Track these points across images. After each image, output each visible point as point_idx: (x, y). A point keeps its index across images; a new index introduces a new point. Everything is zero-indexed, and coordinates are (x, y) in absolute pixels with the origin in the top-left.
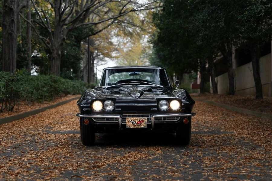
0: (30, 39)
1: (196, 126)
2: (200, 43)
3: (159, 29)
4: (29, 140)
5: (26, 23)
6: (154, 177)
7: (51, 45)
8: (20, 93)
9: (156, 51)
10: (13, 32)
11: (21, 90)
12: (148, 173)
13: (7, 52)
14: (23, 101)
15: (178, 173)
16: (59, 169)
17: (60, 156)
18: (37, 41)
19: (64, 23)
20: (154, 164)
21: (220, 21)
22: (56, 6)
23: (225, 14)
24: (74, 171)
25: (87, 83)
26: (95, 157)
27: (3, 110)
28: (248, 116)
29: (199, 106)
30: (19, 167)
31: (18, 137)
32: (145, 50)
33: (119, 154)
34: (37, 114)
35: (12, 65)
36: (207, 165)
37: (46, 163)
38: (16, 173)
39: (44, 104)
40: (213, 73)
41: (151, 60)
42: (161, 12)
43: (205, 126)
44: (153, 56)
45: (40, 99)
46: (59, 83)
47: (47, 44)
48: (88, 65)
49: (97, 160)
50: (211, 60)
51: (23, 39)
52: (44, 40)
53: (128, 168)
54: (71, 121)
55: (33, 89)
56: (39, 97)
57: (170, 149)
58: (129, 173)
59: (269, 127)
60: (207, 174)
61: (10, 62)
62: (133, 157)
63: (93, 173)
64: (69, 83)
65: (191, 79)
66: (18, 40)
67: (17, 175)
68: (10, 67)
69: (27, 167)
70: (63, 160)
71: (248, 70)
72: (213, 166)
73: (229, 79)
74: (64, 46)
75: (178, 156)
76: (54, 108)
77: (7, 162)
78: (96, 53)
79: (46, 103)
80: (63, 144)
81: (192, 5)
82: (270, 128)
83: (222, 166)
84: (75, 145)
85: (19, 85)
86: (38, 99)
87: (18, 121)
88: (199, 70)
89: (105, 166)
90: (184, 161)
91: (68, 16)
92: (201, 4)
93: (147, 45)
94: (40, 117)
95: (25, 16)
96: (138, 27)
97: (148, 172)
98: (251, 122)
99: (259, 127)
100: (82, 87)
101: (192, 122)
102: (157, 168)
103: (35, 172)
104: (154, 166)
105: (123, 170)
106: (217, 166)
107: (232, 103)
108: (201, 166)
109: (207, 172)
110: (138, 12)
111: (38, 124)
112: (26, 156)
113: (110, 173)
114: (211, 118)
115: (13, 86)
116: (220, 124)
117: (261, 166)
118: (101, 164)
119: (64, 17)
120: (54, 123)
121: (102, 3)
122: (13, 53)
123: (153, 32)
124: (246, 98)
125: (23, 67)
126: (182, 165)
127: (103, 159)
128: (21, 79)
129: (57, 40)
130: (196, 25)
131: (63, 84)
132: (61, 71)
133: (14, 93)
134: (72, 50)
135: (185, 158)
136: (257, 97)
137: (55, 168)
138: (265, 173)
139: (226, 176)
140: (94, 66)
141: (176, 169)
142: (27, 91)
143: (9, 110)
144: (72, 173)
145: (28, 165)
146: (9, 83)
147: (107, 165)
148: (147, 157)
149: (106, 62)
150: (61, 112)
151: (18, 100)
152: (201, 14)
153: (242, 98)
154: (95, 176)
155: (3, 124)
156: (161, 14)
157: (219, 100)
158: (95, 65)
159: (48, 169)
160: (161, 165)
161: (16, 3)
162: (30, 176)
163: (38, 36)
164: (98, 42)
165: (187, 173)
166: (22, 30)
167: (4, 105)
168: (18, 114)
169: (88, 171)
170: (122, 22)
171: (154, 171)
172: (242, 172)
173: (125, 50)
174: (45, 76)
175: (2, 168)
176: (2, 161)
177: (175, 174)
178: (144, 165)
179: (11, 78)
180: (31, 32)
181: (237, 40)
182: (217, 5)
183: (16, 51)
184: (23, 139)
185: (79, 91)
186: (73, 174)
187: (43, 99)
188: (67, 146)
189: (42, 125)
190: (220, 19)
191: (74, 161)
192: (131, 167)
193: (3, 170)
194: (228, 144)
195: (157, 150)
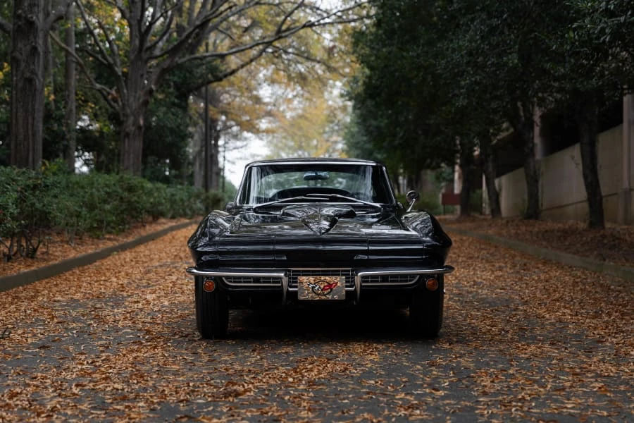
0: (74, 91)
1: (454, 294)
2: (462, 102)
3: (368, 68)
4: (74, 329)
5: (63, 54)
6: (367, 419)
7: (120, 103)
8: (51, 215)
9: (359, 118)
10: (34, 77)
11: (53, 210)
12: (352, 410)
13: (21, 122)
14: (58, 234)
15: (420, 410)
16: (148, 399)
17: (147, 368)
18: (89, 94)
19: (152, 53)
20: (363, 387)
21: (508, 51)
22: (133, 14)
23: (520, 37)
24: (182, 405)
25: (203, 191)
26: (226, 370)
27: (14, 255)
28: (572, 270)
29: (460, 245)
30: (55, 394)
31: (49, 320)
32: (335, 116)
33: (283, 362)
34: (90, 264)
35: (34, 153)
36: (487, 389)
37: (116, 386)
38: (48, 410)
39: (105, 241)
40: (490, 169)
41: (348, 137)
42: (373, 30)
43: (476, 295)
44: (352, 129)
45: (97, 229)
46: (141, 191)
47: (112, 103)
48: (204, 149)
49: (232, 378)
50: (485, 139)
51: (58, 90)
52: (105, 93)
53: (304, 397)
54: (168, 281)
55: (81, 207)
56: (95, 225)
57: (399, 351)
58: (309, 410)
59: (620, 296)
60: (488, 413)
61: (28, 144)
62: (315, 371)
63: (225, 410)
64: (163, 191)
65: (440, 182)
66: (46, 93)
67: (51, 414)
68: (28, 157)
69: (74, 394)
70: (154, 376)
71: (570, 162)
72: (499, 393)
73: (528, 182)
74: (151, 106)
75: (419, 367)
76: (128, 250)
77: (27, 382)
78: (222, 121)
79: (109, 239)
80: (153, 339)
81: (444, 15)
82: (623, 298)
83: (521, 393)
84: (182, 341)
85: (49, 199)
86: (91, 229)
87: (46, 280)
88: (458, 161)
89: (252, 393)
90: (434, 379)
91: (161, 38)
92: (463, 11)
93: (340, 102)
94: (98, 272)
95: (63, 36)
96: (319, 62)
97: (352, 406)
98: (580, 284)
99: (597, 295)
100: (192, 200)
101: (445, 285)
102: (372, 398)
103: (92, 407)
104: (364, 392)
105: (294, 402)
106: (508, 393)
107: (535, 238)
108: (473, 393)
109: (486, 406)
110: (320, 29)
111: (94, 289)
112: (68, 368)
113: (263, 410)
114: (487, 275)
115: (35, 200)
116: (508, 288)
117: (610, 391)
118: (244, 387)
119: (151, 39)
120: (129, 286)
121: (238, 9)
122: (35, 123)
123: (353, 74)
124: (567, 227)
125: (57, 156)
126: (428, 391)
127: (247, 376)
128: (54, 185)
129: (136, 92)
130: (454, 61)
131: (150, 193)
132: (145, 162)
133: (38, 217)
134: (170, 115)
135: (435, 373)
136: (592, 225)
137: (137, 396)
138: (619, 410)
139: (532, 417)
140: (218, 152)
141: (415, 399)
142: (68, 211)
143: (27, 255)
144: (177, 410)
145: (75, 390)
146: (27, 194)
147: (257, 391)
148: (346, 369)
149: (245, 143)
150: (144, 260)
151: (46, 231)
152: (465, 37)
153: (557, 228)
154: (231, 418)
155: (14, 287)
156: (371, 34)
157: (504, 232)
158: (220, 149)
159: (121, 399)
160: (381, 389)
161: (41, 8)
162: (80, 416)
163: (92, 85)
164: (227, 96)
165: (440, 409)
166: (56, 70)
167: (16, 244)
168: (47, 265)
169: (214, 405)
170: (281, 51)
171: (365, 405)
172: (566, 408)
173: (289, 115)
174: (107, 176)
175: (15, 396)
176: (14, 380)
177: (413, 413)
178: (340, 390)
179: (30, 182)
180: (76, 75)
181: (545, 95)
182: (502, 17)
183: (41, 120)
184: (60, 325)
185: (184, 210)
186: (179, 412)
187: (104, 230)
188: (162, 343)
189: (103, 290)
190: (509, 47)
191: (181, 379)
192: (311, 394)
193: (18, 402)
194: (531, 339)
195: (368, 352)
